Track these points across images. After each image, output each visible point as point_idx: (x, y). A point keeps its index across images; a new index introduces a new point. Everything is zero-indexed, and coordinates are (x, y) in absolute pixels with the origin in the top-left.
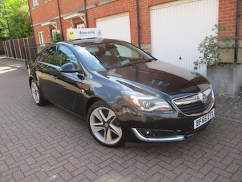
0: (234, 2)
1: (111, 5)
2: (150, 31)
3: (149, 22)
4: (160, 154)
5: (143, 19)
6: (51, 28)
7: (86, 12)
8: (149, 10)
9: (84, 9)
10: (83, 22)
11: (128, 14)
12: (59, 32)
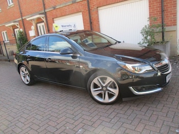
0: (159, 2)
1: (66, 8)
2: (99, 25)
3: (98, 18)
4: (145, 104)
5: (93, 16)
6: (14, 27)
7: (45, 13)
8: (97, 10)
9: (43, 12)
10: (43, 22)
11: (81, 13)
12: (21, 30)
